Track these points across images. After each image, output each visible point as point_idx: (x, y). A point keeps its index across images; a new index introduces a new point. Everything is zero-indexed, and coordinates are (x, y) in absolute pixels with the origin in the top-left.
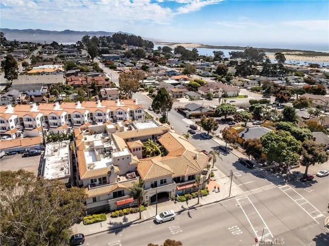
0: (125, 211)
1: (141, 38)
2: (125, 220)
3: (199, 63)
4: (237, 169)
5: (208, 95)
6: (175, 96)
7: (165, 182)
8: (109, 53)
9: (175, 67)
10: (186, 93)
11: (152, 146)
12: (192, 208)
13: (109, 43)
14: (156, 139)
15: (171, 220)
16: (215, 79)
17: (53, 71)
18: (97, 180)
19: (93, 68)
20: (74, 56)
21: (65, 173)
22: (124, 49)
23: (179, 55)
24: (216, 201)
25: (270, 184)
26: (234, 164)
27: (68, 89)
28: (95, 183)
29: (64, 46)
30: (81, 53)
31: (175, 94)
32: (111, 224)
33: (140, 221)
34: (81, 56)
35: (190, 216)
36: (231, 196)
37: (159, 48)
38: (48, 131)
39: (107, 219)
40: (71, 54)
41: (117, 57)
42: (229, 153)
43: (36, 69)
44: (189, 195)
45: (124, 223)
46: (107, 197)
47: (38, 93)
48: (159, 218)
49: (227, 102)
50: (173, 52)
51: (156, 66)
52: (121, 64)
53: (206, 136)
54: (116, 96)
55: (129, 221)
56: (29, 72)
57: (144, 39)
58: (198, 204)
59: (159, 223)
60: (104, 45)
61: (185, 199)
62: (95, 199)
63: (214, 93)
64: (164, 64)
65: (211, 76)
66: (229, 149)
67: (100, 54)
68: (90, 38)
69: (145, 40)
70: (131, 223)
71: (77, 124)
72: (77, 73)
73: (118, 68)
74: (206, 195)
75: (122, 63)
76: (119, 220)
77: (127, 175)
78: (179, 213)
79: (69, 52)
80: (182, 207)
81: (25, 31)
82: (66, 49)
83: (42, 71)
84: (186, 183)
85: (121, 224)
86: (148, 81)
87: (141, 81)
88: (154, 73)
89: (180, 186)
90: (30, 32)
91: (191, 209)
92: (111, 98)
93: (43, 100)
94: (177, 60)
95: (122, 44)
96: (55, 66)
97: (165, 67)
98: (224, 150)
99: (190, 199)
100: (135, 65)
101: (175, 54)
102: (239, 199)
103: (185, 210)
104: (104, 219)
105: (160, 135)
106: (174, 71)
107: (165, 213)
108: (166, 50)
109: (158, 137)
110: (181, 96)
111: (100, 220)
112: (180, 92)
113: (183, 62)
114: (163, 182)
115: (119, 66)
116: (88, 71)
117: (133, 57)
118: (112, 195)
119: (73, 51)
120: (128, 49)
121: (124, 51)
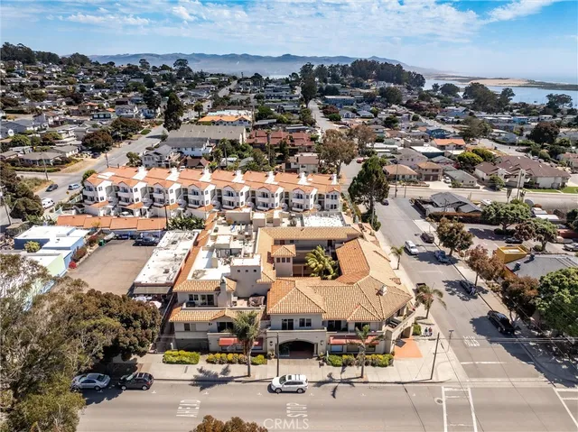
0: (230, 356)
1: (401, 67)
2: (226, 371)
3: (505, 117)
4: (476, 331)
5: (491, 179)
6: (424, 177)
7: (309, 324)
8: (338, 94)
9: (453, 122)
10: (447, 173)
11: (319, 260)
12: (348, 382)
13: (345, 76)
14: (333, 247)
15: (297, 392)
16: (526, 151)
17: (233, 119)
18: (199, 297)
19: (300, 119)
20: (280, 97)
21: (168, 279)
22: (368, 87)
23: (469, 101)
24: (398, 380)
25: (537, 376)
26: (474, 322)
27: (243, 150)
28: (196, 302)
29: (271, 81)
30: (293, 93)
31: (424, 173)
32: (201, 371)
33: (247, 379)
34: (291, 98)
35: (334, 395)
36: (434, 379)
37: (436, 86)
38: (184, 211)
39: (200, 362)
40: (276, 94)
41: (350, 100)
42: (476, 298)
43: (211, 116)
44: (352, 358)
45: (220, 376)
46: (207, 327)
47: (197, 152)
48: (276, 383)
49: (525, 198)
50: (461, 94)
51: (415, 119)
52: (351, 114)
53: (444, 257)
54: (312, 168)
55: (230, 375)
56: (201, 120)
57: (407, 70)
58: (362, 377)
59: (275, 392)
60: (335, 79)
61: (340, 363)
62: (187, 327)
63: (506, 177)
64: (432, 116)
65: (519, 145)
66: (481, 289)
67: (322, 95)
68: (314, 68)
69: (410, 73)
70: (231, 379)
71: (228, 207)
72: (271, 125)
73: (343, 120)
74: (386, 366)
75: (354, 111)
76: (217, 369)
77: (251, 299)
78: (319, 384)
79: (274, 91)
80: (330, 376)
81: (226, 57)
82: (272, 85)
83: (219, 118)
84: (349, 334)
85: (216, 375)
86: (385, 146)
87: (369, 145)
88: (403, 132)
89: (335, 337)
90: (232, 58)
91: (344, 383)
92: (305, 169)
93: (200, 164)
94: (461, 109)
95: (366, 79)
96: (240, 112)
97: (430, 122)
98: (467, 290)
99: (350, 365)
100: (376, 116)
101: (465, 98)
102: (447, 389)
103: (331, 381)
104: (193, 362)
105: (341, 242)
106: (444, 131)
107: (290, 377)
108: (449, 89)
109: (337, 245)
110: (435, 178)
111: (188, 361)
112: (433, 170)
113: (471, 114)
114: (305, 324)
115: (347, 117)
116: (289, 123)
117: (378, 101)
118: (215, 326)
119: (281, 90)
120: (374, 87)
121: (367, 91)
